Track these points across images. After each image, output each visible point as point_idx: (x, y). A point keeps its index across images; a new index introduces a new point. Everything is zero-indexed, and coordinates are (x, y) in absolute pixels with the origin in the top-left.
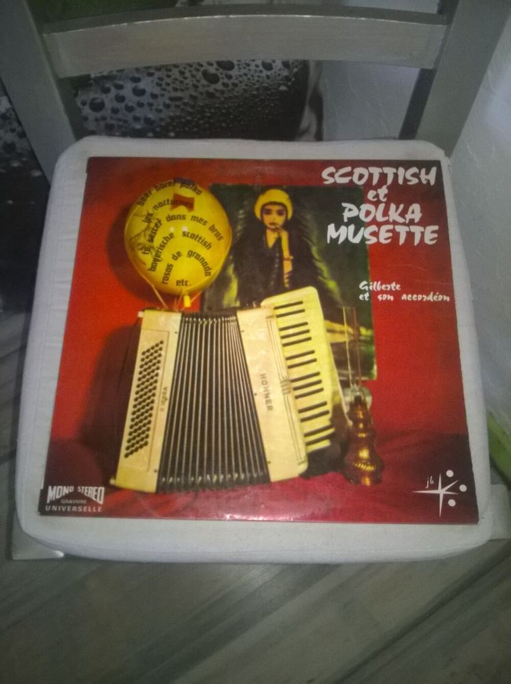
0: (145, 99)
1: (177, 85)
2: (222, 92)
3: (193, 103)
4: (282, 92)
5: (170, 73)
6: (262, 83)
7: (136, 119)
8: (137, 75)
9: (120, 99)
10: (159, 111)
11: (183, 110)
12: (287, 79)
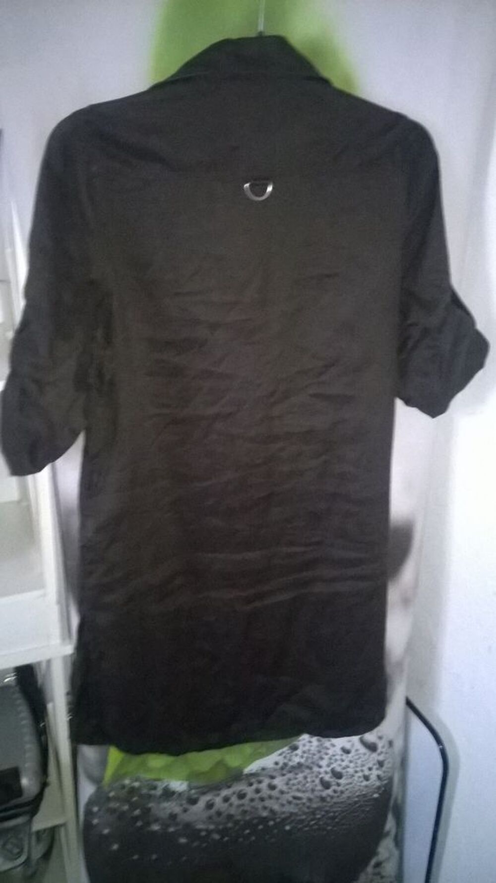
0: (275, 793)
1: (300, 787)
2: (332, 797)
3: (308, 804)
4: (376, 799)
5: (297, 776)
6: (363, 791)
7: (265, 808)
8: (274, 774)
9: (258, 791)
10: (283, 805)
11: (300, 809)
12: (379, 788)
